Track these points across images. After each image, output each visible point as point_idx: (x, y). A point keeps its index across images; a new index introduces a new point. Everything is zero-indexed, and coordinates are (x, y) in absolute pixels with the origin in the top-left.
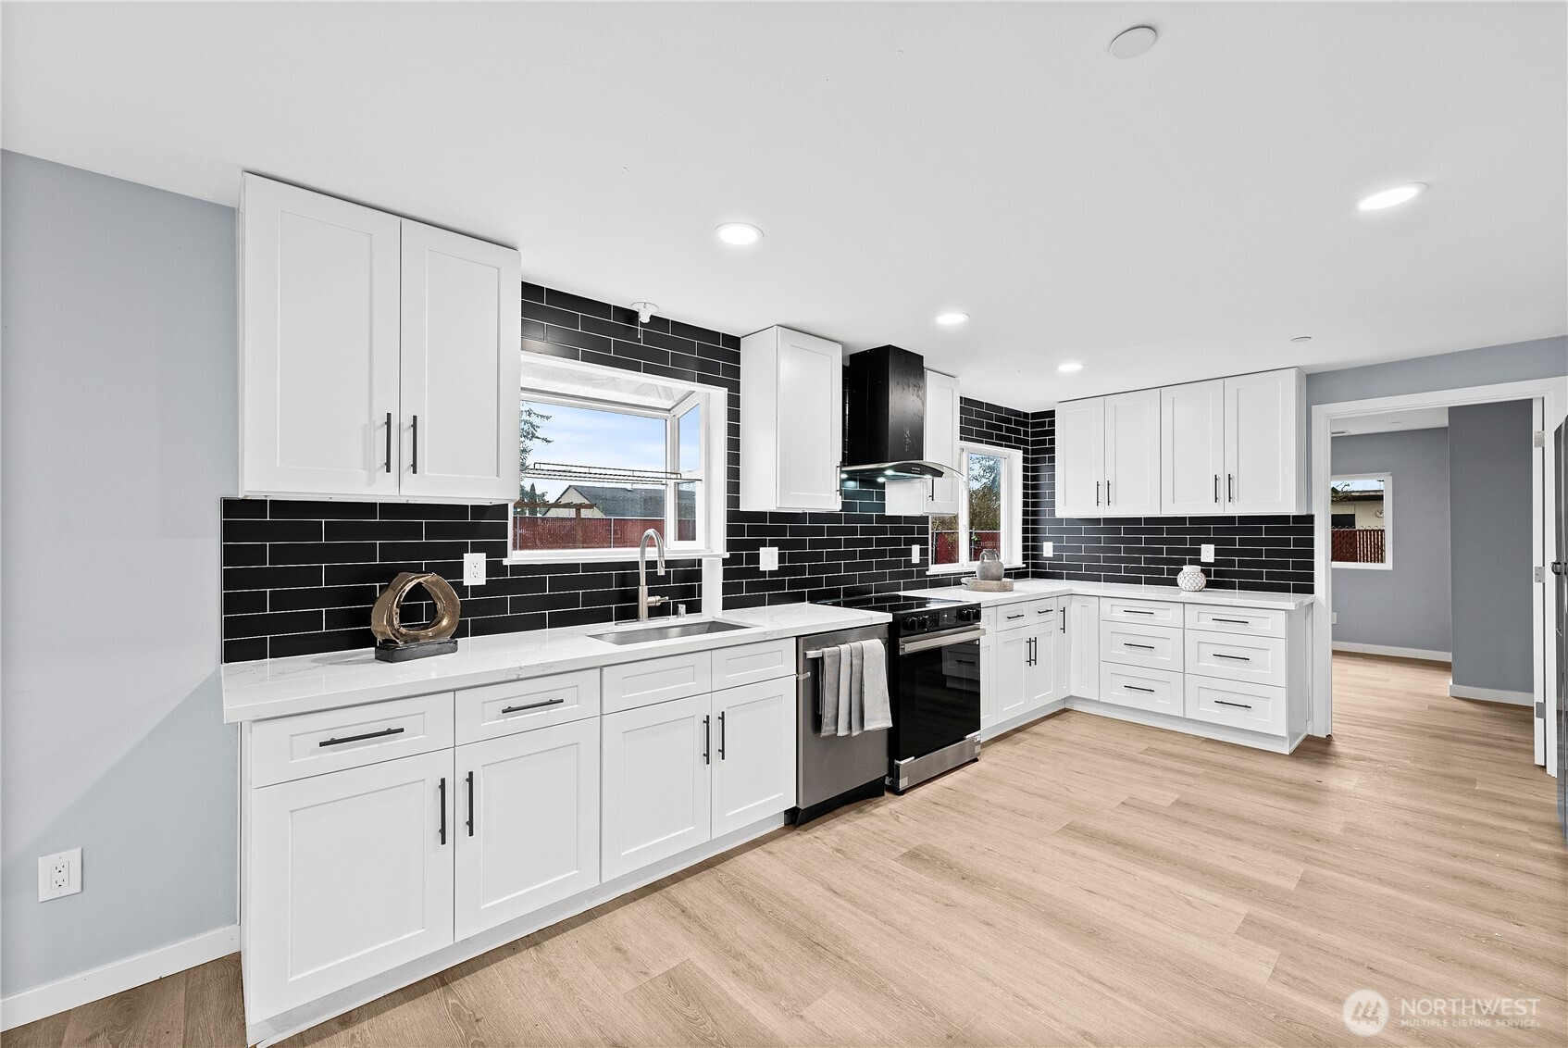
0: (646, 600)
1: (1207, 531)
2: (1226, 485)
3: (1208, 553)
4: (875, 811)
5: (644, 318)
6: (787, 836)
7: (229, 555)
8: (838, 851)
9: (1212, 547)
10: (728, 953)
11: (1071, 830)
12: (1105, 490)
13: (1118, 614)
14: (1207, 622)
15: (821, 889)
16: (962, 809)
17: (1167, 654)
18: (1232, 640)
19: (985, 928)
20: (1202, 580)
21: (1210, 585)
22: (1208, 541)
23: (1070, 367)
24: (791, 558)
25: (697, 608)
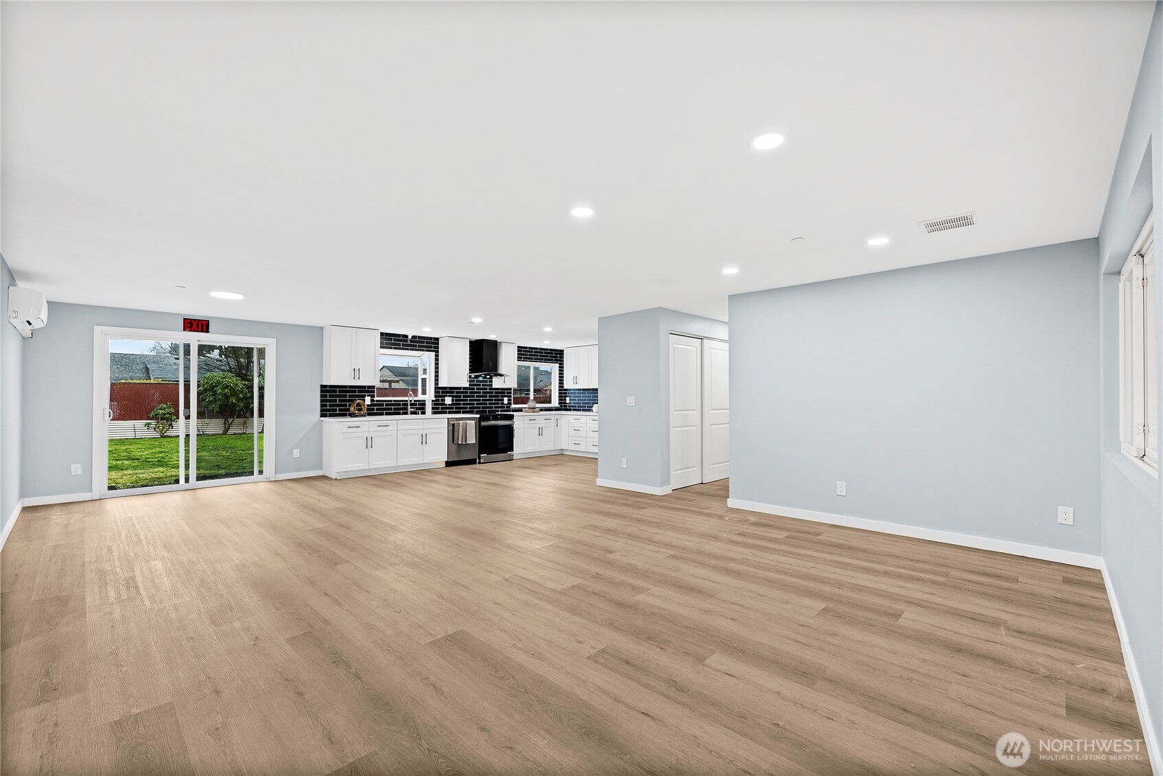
0: (410, 410)
5: (410, 337)
6: (445, 469)
7: (322, 396)
12: (576, 379)
13: (572, 420)
14: (590, 421)
17: (582, 432)
24: (456, 400)
25: (424, 413)
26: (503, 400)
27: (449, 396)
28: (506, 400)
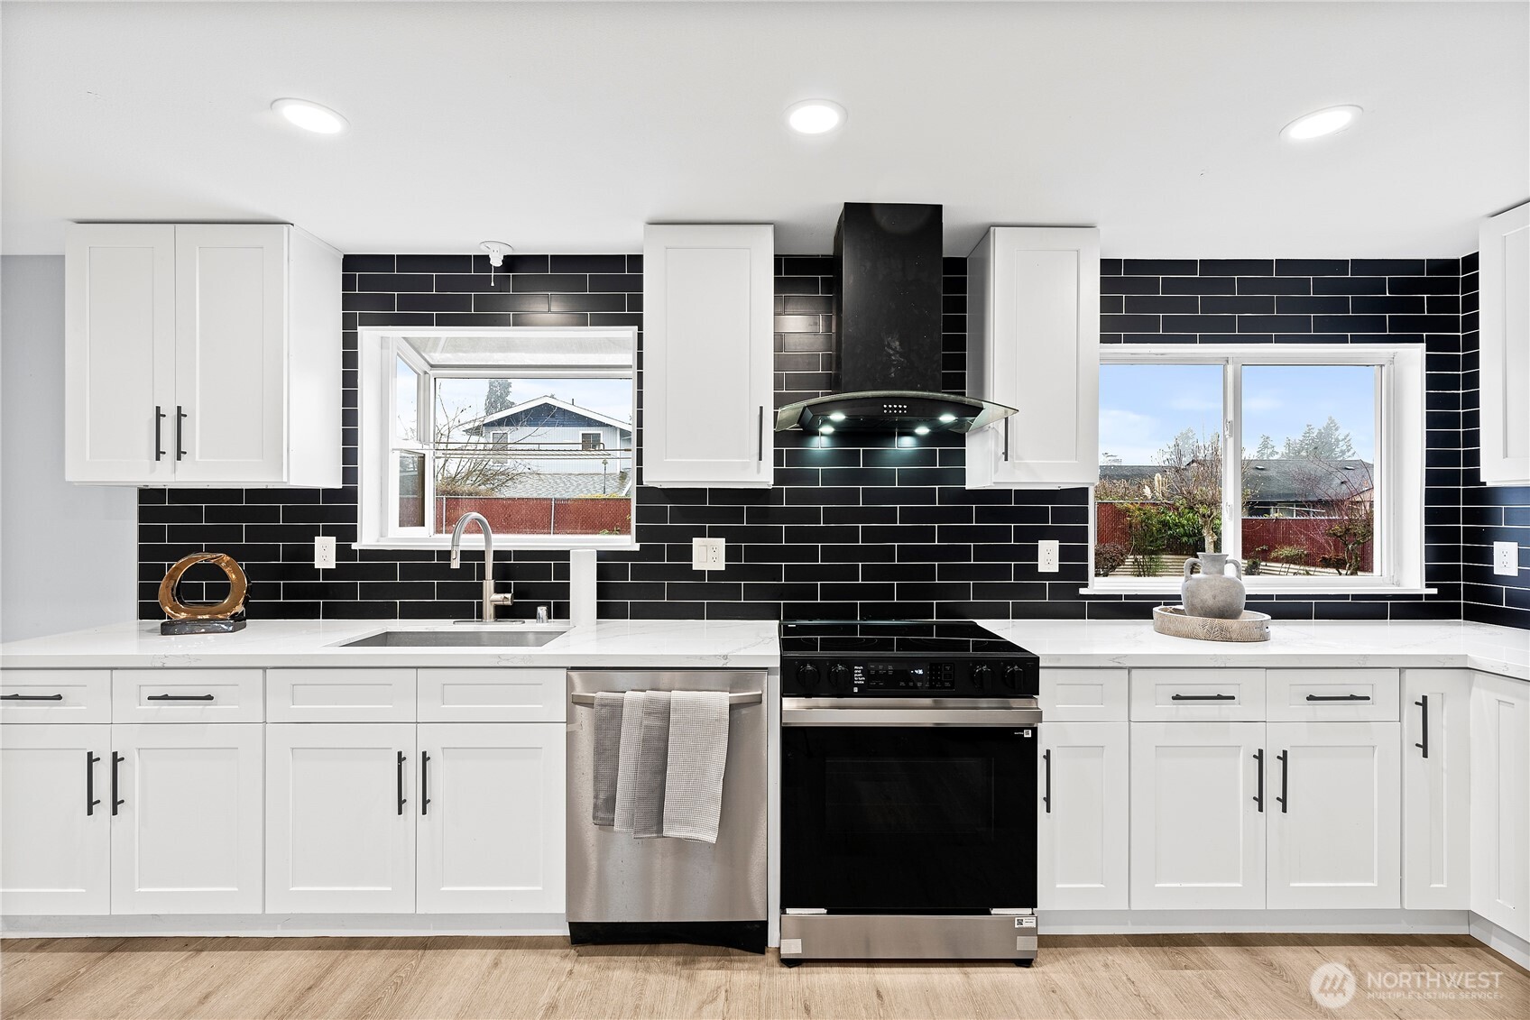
0: (492, 597)
7: (144, 534)
24: (753, 554)
25: (561, 612)
26: (1034, 554)
27: (714, 533)
28: (1048, 556)
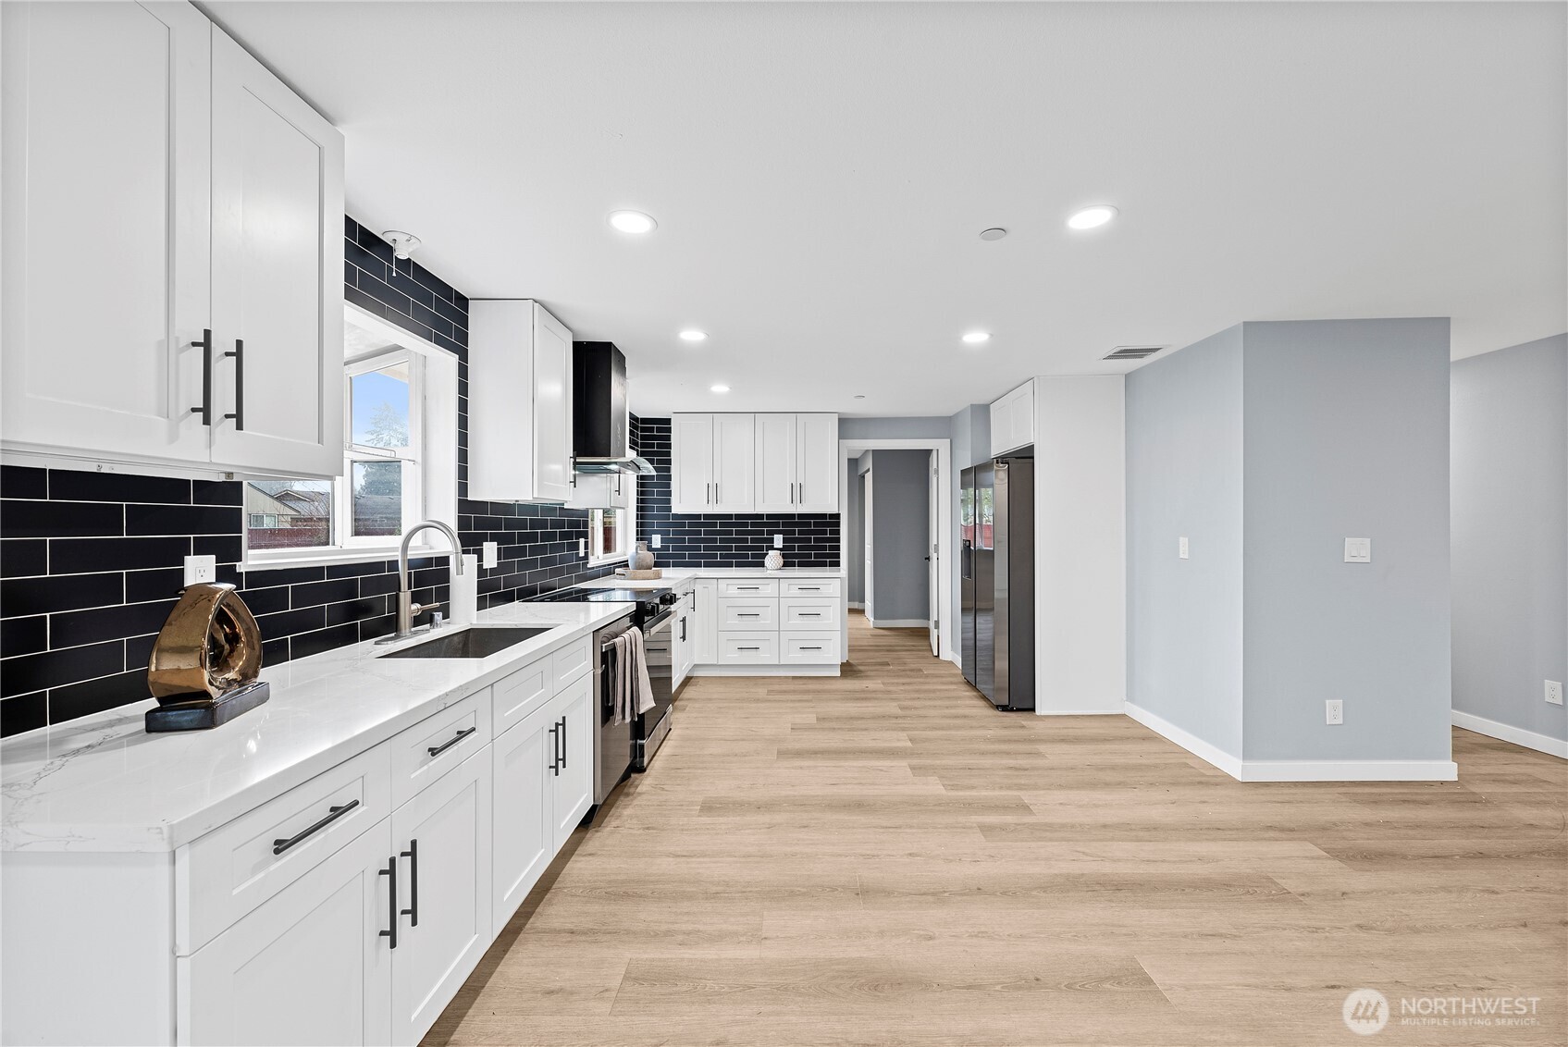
1: (777, 525)
2: (797, 491)
3: (778, 541)
4: (639, 789)
5: (400, 255)
6: (588, 836)
8: (648, 828)
9: (781, 536)
10: (653, 936)
11: (782, 754)
12: (714, 491)
13: (733, 591)
14: (795, 591)
15: (671, 859)
16: (701, 765)
17: (767, 619)
18: (810, 602)
19: (806, 829)
20: (781, 561)
21: (785, 564)
22: (779, 532)
23: (720, 388)
27: (492, 538)
